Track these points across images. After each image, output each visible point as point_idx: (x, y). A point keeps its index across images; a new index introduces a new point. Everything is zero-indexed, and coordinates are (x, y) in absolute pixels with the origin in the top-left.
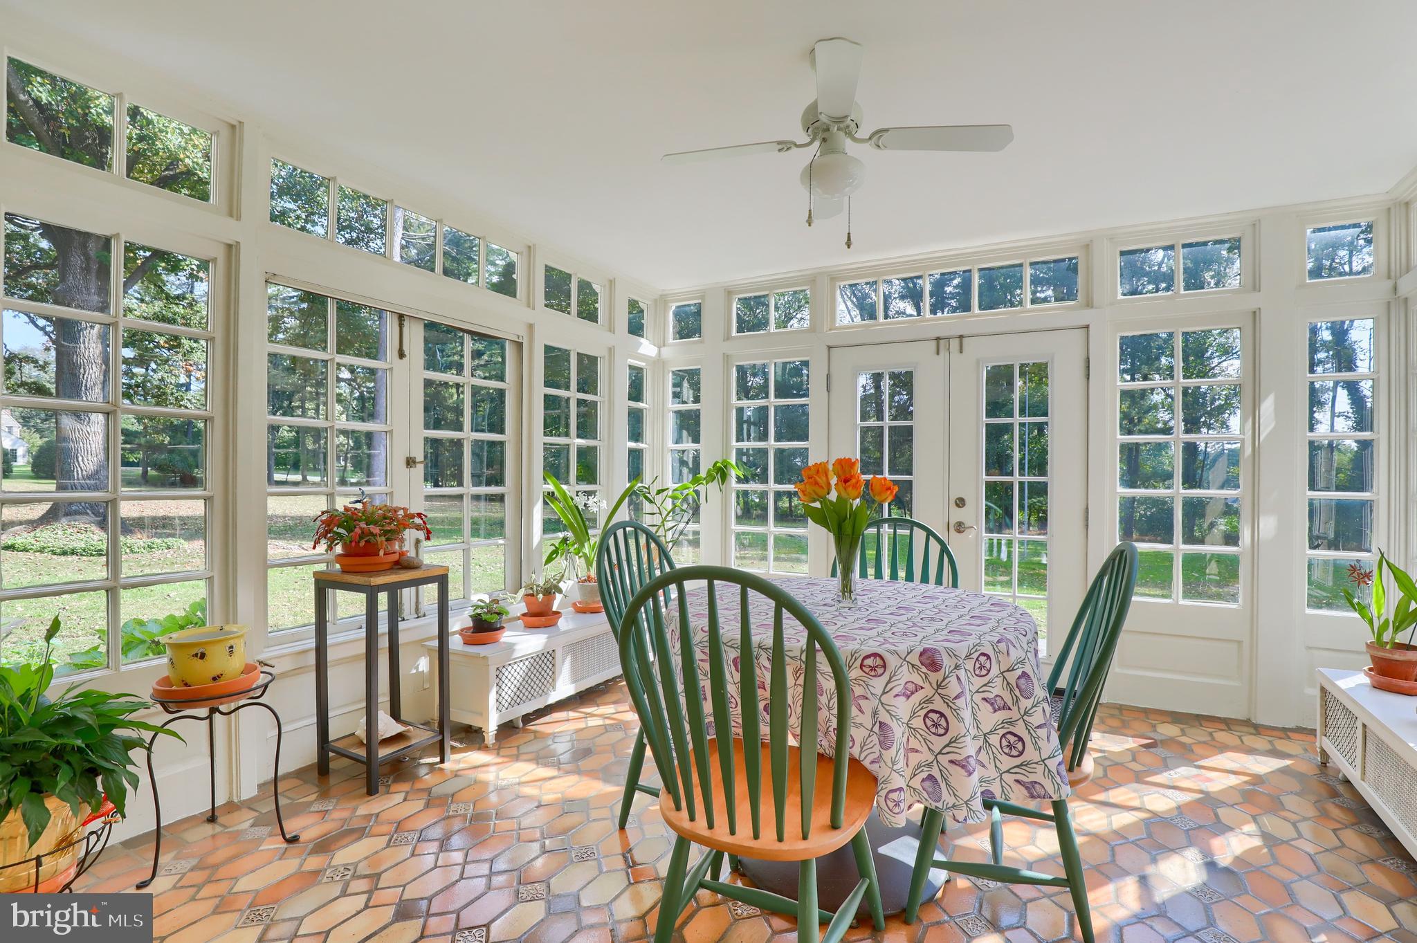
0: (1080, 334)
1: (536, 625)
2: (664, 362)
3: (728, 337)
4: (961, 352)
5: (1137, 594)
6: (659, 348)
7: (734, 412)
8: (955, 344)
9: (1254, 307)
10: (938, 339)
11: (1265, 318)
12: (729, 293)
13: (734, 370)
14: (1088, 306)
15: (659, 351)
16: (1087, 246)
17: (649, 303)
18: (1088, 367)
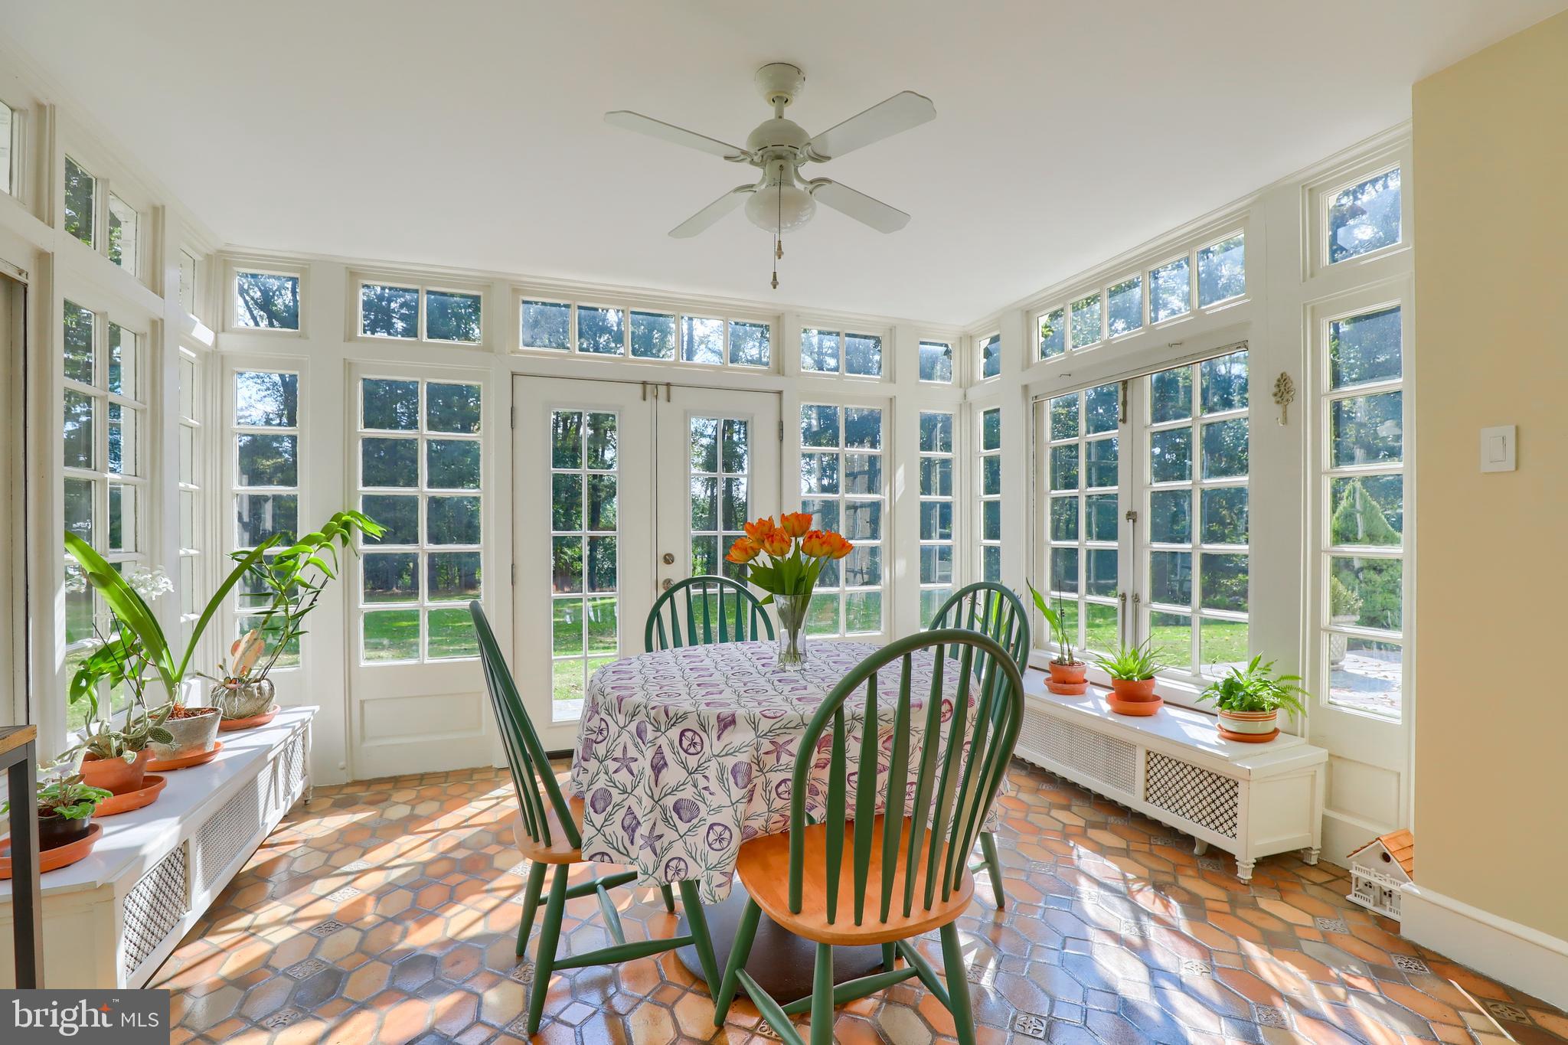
0: (774, 398)
1: (124, 807)
2: (222, 357)
3: (350, 337)
4: (669, 401)
5: (810, 631)
6: (216, 333)
7: (360, 443)
8: (662, 390)
9: (891, 395)
10: (644, 383)
11: (898, 402)
12: (354, 274)
13: (360, 384)
14: (779, 373)
15: (216, 337)
16: (779, 317)
17: (198, 258)
18: (781, 430)
